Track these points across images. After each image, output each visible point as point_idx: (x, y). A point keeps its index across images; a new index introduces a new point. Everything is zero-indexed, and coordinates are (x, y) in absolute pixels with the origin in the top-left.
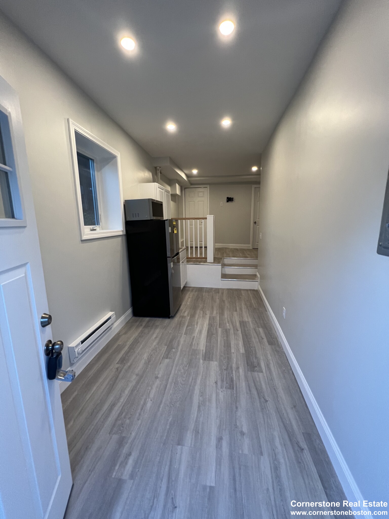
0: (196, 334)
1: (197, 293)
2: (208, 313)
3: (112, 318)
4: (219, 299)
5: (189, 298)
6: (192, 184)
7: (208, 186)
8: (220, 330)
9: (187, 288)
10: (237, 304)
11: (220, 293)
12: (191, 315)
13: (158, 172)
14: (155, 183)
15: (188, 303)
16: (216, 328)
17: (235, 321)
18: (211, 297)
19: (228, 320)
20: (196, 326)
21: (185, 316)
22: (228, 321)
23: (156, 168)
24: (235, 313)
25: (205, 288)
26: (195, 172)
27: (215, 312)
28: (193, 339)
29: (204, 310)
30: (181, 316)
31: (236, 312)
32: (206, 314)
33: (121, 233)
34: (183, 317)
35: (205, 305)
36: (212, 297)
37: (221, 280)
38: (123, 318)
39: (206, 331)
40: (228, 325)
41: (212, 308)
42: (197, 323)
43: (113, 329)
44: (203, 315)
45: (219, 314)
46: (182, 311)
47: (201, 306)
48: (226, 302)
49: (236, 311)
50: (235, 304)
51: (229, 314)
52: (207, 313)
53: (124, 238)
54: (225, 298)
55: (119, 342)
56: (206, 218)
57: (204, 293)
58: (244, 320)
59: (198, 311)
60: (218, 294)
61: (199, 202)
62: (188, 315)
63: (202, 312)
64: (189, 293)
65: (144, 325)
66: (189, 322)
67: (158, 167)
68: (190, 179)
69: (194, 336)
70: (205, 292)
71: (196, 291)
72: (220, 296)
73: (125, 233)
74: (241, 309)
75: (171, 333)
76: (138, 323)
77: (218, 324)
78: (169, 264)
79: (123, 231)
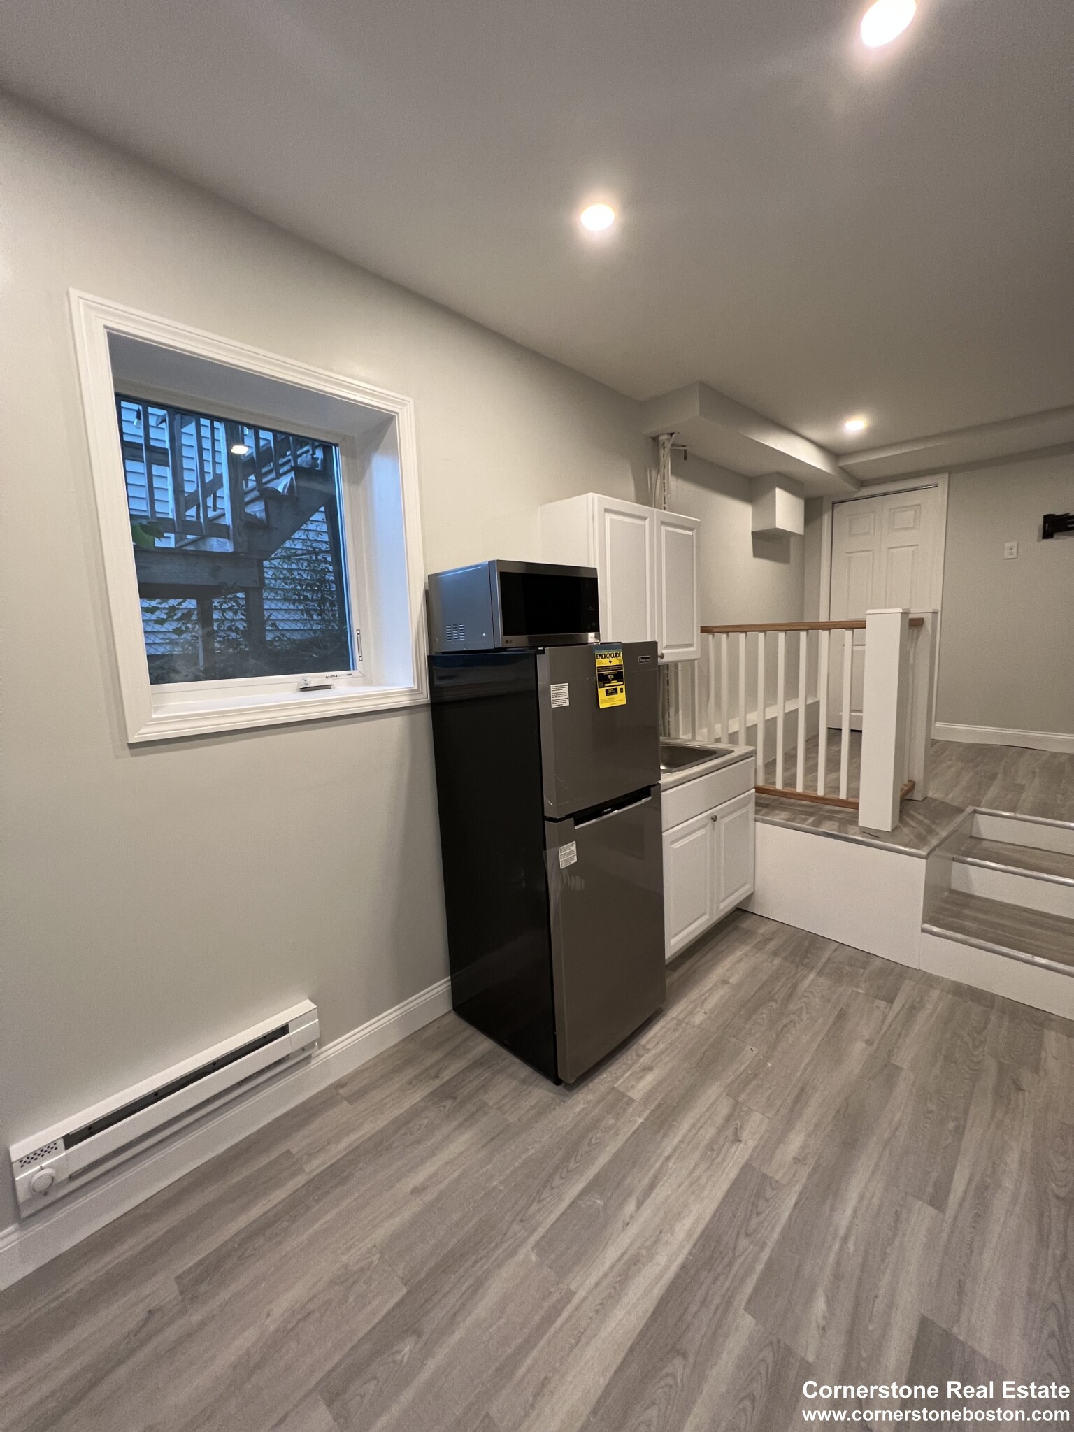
0: (591, 1281)
1: (777, 961)
2: (756, 1126)
3: (291, 1034)
4: (869, 1042)
5: (725, 982)
6: (862, 483)
7: (943, 481)
8: (744, 1326)
9: (746, 924)
10: (973, 1137)
11: (897, 1005)
12: (659, 1106)
13: (662, 452)
14: (590, 495)
15: (699, 1018)
16: (728, 1302)
17: (891, 1305)
18: (836, 1013)
19: (838, 1263)
20: (631, 1207)
21: (631, 1100)
22: (837, 1276)
23: (655, 439)
24: (921, 1217)
25: (834, 946)
26: (855, 426)
27: (796, 1142)
28: (555, 1311)
29: (742, 1097)
30: (613, 1088)
31: (931, 1211)
32: (738, 1140)
33: (403, 701)
34: (619, 1102)
35: (769, 1064)
36: (842, 1016)
37: (923, 931)
38: (390, 1016)
39: (658, 1291)
40: (820, 1305)
41: (801, 1097)
42: (652, 1186)
43: (314, 1063)
44: (720, 1131)
45: (810, 1176)
46: (640, 1056)
47: (750, 1053)
48: (903, 1087)
49: (938, 1201)
50: (959, 1131)
51: (876, 1201)
52: (745, 1135)
53: (424, 718)
54: (904, 1058)
55: (296, 1143)
56: (862, 625)
57: (812, 976)
58: (960, 1332)
59: (713, 1091)
60: (882, 1004)
61: (890, 550)
62: (647, 1098)
63: (724, 1109)
64: (746, 949)
65: (446, 1079)
66: (616, 1158)
67: (662, 434)
68: (842, 464)
69: (570, 1295)
70: (820, 973)
71: (775, 954)
72: (887, 1022)
73: (424, 697)
74: (982, 1192)
75: (495, 1187)
76: (437, 1056)
77: (759, 1268)
78: (549, 852)
79: (412, 692)
